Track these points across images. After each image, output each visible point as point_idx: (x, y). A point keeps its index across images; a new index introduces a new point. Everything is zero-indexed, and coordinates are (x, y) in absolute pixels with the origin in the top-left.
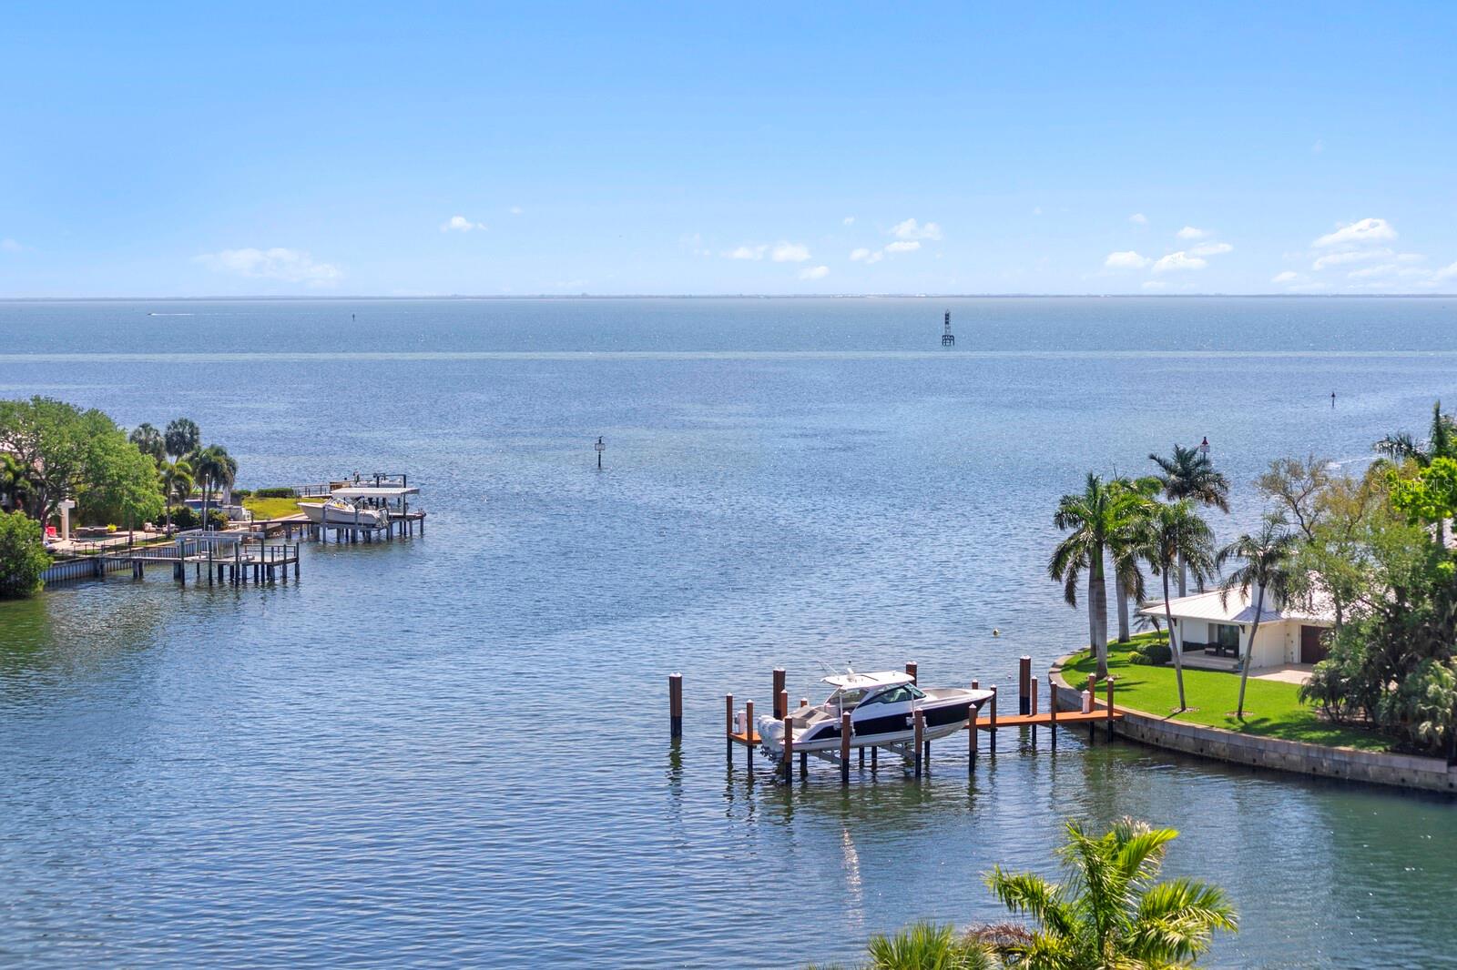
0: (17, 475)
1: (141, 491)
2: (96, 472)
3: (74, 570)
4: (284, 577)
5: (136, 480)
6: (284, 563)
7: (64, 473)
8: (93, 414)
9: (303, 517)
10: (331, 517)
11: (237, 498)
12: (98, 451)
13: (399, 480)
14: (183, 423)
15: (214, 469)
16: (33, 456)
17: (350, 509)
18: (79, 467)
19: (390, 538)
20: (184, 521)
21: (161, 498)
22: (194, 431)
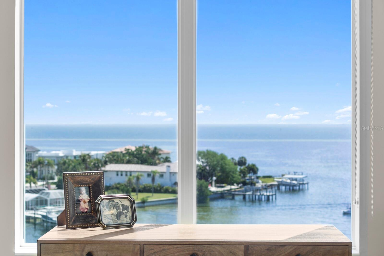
0: (202, 170)
1: (234, 175)
2: (223, 170)
3: (216, 196)
4: (272, 199)
5: (233, 172)
6: (272, 195)
7: (214, 170)
8: (222, 155)
9: (275, 183)
10: (284, 183)
11: (258, 178)
12: (224, 165)
13: (301, 174)
14: (242, 157)
15: (253, 169)
16: (206, 166)
17: (289, 181)
18: (219, 169)
19: (299, 189)
20: (245, 183)
21: (240, 177)
22: (245, 160)
